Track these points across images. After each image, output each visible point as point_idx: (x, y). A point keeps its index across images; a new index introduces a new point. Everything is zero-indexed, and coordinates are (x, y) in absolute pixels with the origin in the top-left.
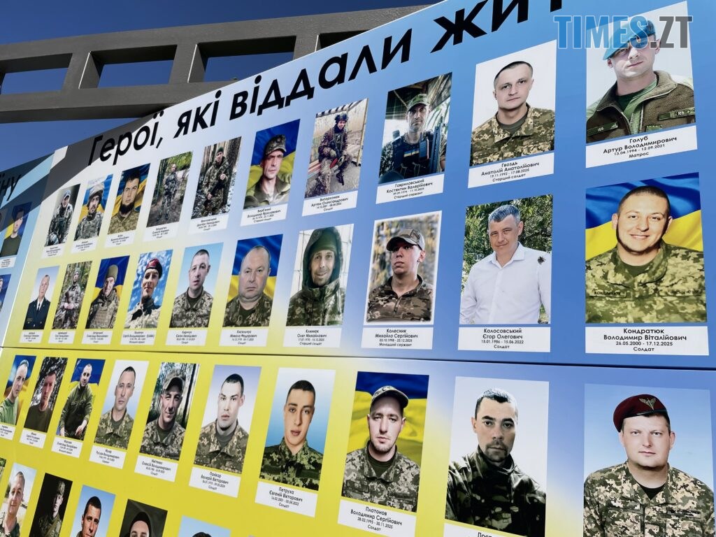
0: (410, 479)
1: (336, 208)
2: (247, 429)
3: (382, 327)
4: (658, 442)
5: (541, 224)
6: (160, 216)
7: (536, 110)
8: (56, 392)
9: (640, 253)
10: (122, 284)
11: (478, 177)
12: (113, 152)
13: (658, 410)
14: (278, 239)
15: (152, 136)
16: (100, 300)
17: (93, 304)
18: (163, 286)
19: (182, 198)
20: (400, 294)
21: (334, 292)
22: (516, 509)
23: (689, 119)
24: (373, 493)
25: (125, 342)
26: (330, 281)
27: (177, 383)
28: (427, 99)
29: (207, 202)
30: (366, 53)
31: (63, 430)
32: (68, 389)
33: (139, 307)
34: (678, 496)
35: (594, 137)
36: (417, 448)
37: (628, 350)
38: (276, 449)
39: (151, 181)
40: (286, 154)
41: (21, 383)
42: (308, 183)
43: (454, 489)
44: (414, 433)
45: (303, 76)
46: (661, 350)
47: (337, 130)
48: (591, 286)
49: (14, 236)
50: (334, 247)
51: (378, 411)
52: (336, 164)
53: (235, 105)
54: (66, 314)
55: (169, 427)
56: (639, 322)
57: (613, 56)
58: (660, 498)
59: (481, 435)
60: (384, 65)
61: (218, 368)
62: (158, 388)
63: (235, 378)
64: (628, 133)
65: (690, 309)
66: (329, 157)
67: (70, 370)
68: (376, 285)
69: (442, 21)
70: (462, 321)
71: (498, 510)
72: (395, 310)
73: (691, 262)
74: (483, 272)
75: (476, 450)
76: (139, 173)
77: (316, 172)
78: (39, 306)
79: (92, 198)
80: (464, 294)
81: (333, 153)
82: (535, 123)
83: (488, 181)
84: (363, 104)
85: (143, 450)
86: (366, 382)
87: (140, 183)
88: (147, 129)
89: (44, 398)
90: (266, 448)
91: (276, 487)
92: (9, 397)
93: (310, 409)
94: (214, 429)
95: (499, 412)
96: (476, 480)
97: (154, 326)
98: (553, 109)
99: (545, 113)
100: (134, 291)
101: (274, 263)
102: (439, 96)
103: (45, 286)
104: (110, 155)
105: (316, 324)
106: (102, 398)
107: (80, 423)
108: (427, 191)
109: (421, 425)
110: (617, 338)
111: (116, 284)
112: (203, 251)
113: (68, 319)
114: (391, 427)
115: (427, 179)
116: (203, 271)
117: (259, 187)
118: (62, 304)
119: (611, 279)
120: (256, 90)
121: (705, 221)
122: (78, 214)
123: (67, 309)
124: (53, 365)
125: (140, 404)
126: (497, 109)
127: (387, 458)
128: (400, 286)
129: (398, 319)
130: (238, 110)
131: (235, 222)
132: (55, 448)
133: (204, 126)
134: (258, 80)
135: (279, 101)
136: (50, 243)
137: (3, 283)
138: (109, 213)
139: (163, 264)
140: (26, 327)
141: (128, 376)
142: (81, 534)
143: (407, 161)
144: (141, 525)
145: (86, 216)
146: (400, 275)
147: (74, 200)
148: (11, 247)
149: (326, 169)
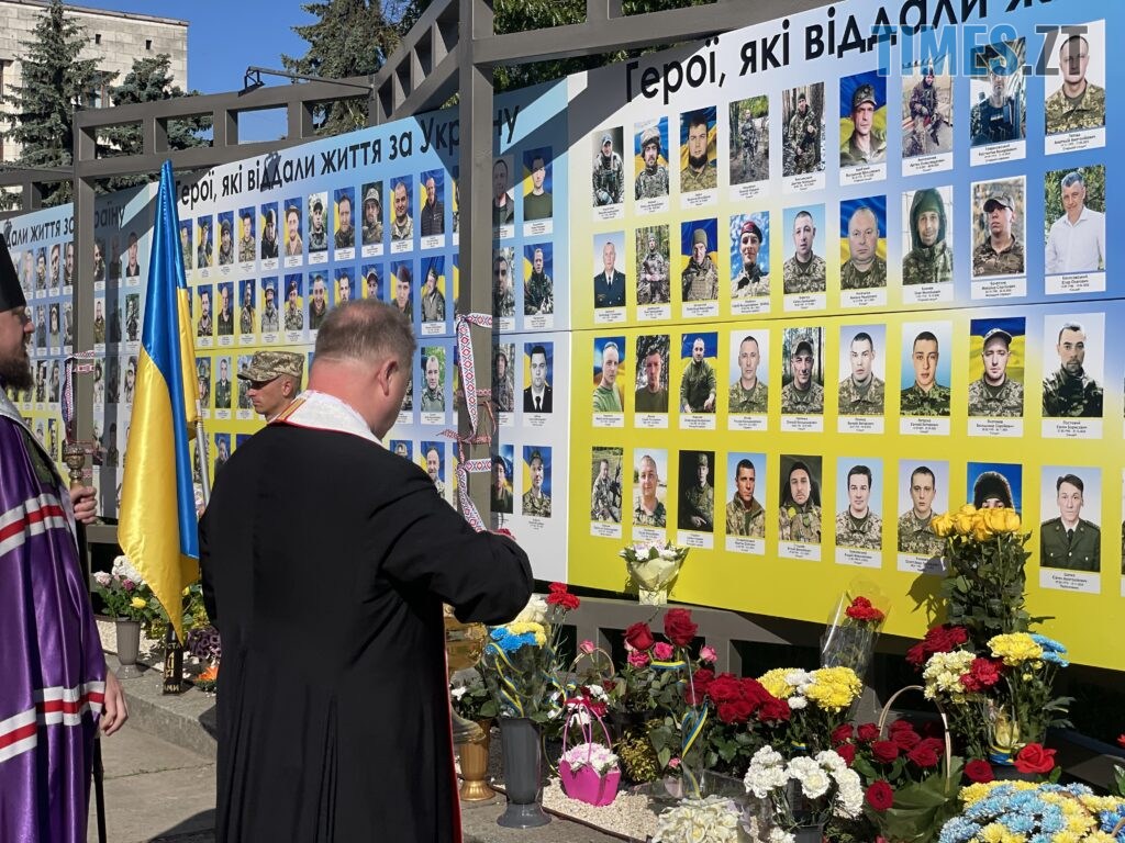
0: (1017, 395)
1: (935, 169)
2: (883, 379)
3: (987, 281)
5: (1098, 189)
6: (745, 173)
7: (1092, 86)
8: (666, 370)
10: (716, 250)
11: (1054, 145)
12: (660, 86)
14: (882, 199)
15: (710, 70)
16: (692, 270)
17: (685, 273)
18: (766, 250)
19: (766, 153)
20: (998, 251)
21: (942, 251)
22: (1086, 402)
24: (992, 409)
25: (736, 312)
26: (938, 241)
27: (805, 347)
29: (797, 158)
31: (687, 407)
32: (679, 367)
33: (744, 274)
36: (1020, 372)
38: (911, 390)
39: (722, 128)
40: (876, 108)
41: (613, 367)
42: (904, 142)
43: (1047, 396)
44: (1017, 362)
45: (882, 16)
47: (926, 85)
49: (539, 192)
50: (937, 208)
51: (990, 349)
52: (929, 122)
53: (810, 42)
54: (652, 287)
55: (806, 387)
59: (1063, 356)
60: (964, 19)
61: (844, 329)
62: (786, 353)
63: (862, 336)
66: (921, 114)
67: (676, 347)
68: (978, 244)
70: (1047, 272)
71: (1075, 404)
72: (996, 265)
74: (1059, 231)
75: (1060, 368)
76: (705, 117)
77: (911, 130)
79: (645, 145)
80: (1048, 249)
81: (925, 110)
82: (1091, 98)
83: (1059, 149)
85: (785, 411)
86: (978, 327)
87: (708, 130)
88: (699, 59)
89: (652, 378)
90: (902, 392)
91: (915, 419)
92: (602, 383)
93: (935, 355)
94: (851, 383)
95: (1073, 337)
96: (1062, 387)
97: (767, 294)
100: (734, 258)
101: (882, 225)
103: (611, 256)
104: (656, 91)
105: (930, 281)
106: (725, 371)
107: (707, 398)
108: (1013, 156)
109: (1023, 355)
111: (708, 250)
112: (805, 213)
113: (656, 292)
114: (1000, 360)
115: (1012, 144)
116: (808, 235)
117: (853, 141)
118: (643, 276)
120: (832, 24)
122: (630, 167)
123: (651, 282)
124: (652, 343)
125: (770, 369)
127: (1000, 383)
128: (998, 243)
129: (999, 273)
130: (814, 48)
131: (833, 181)
132: (684, 425)
133: (776, 64)
134: (832, 12)
135: (859, 43)
136: (601, 203)
137: (543, 253)
138: (675, 166)
139: (761, 227)
140: (598, 304)
141: (750, 345)
142: (738, 494)
143: (995, 125)
144: (799, 474)
145: (643, 169)
146: (997, 235)
147: (619, 147)
148: (539, 207)
149: (920, 128)
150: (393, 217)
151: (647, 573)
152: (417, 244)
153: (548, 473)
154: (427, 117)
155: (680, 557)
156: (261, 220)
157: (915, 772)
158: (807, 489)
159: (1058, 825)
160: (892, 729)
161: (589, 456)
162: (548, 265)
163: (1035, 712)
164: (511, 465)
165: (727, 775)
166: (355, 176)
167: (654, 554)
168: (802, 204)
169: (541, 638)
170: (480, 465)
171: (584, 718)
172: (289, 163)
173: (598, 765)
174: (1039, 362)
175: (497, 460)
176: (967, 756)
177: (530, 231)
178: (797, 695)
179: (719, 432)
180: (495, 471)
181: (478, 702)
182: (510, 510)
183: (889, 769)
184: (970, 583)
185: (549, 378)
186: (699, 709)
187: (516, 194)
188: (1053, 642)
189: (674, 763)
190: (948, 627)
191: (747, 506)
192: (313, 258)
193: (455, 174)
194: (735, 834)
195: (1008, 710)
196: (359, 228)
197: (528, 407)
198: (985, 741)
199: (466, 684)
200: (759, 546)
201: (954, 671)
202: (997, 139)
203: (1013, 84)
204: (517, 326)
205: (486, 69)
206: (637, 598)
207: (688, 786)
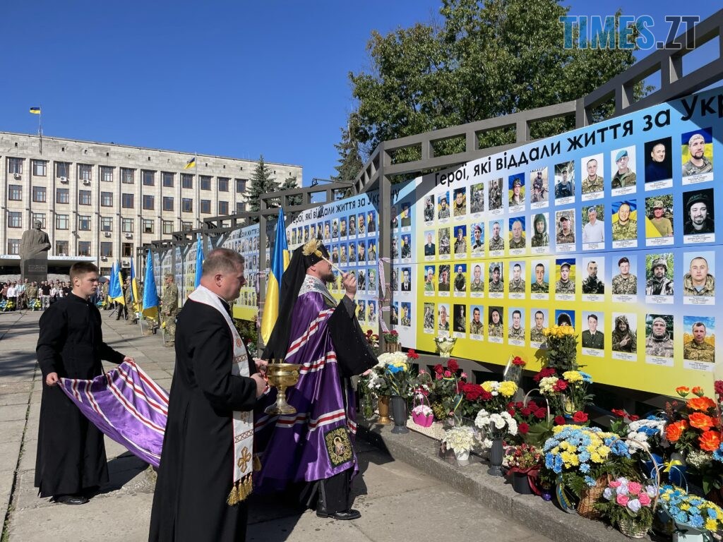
0: (573, 286)
1: (542, 207)
2: (524, 280)
6: (476, 209)
7: (599, 177)
8: (449, 277)
9: (624, 221)
11: (585, 198)
12: (446, 180)
13: (627, 261)
14: (524, 218)
15: (464, 174)
16: (458, 242)
17: (455, 244)
18: (483, 235)
20: (565, 235)
21: (545, 235)
22: (598, 288)
23: (635, 183)
24: (564, 291)
25: (473, 257)
26: (544, 232)
27: (497, 269)
28: (568, 169)
29: (494, 204)
30: (545, 148)
31: (456, 289)
32: (454, 276)
33: (475, 244)
34: (630, 280)
35: (614, 187)
36: (574, 278)
37: (622, 247)
38: (535, 284)
39: (468, 194)
40: (521, 186)
41: (431, 275)
43: (584, 286)
45: (523, 154)
46: (628, 246)
47: (539, 178)
48: (614, 230)
49: (406, 217)
50: (543, 220)
51: (563, 270)
53: (498, 164)
54: (444, 249)
55: (497, 283)
56: (624, 240)
57: (618, 161)
58: (627, 280)
59: (590, 272)
60: (552, 155)
61: (511, 263)
62: (490, 271)
63: (517, 265)
64: (621, 186)
65: (634, 236)
66: (537, 188)
67: (452, 269)
68: (558, 233)
69: (569, 140)
70: (583, 242)
71: (594, 289)
72: (565, 240)
73: (634, 223)
74: (587, 228)
75: (588, 276)
76: (462, 191)
78: (430, 245)
79: (442, 200)
80: (583, 234)
81: (539, 186)
82: (599, 181)
83: (587, 199)
84: (547, 168)
85: (490, 291)
86: (559, 262)
87: (463, 195)
88: (460, 171)
89: (444, 279)
90: (531, 284)
92: (427, 281)
93: (543, 271)
94: (513, 281)
95: (593, 265)
96: (589, 283)
97: (483, 250)
99: (601, 178)
100: (472, 239)
102: (571, 168)
103: (430, 238)
104: (445, 182)
105: (541, 246)
106: (469, 277)
107: (463, 286)
108: (570, 202)
109: (575, 272)
111: (463, 236)
112: (496, 223)
113: (446, 250)
114: (567, 273)
115: (570, 198)
116: (498, 230)
117: (513, 198)
118: (441, 245)
119: (618, 229)
120: (505, 158)
121: (638, 213)
122: (437, 208)
123: (444, 247)
125: (485, 277)
126: (588, 175)
127: (566, 281)
128: (565, 233)
129: (566, 243)
130: (499, 166)
131: (506, 211)
132: (455, 296)
133: (486, 172)
134: (505, 154)
135: (515, 164)
136: (427, 220)
137: (407, 238)
138: (452, 207)
139: (481, 228)
140: (426, 254)
141: (477, 269)
142: (474, 320)
143: (563, 191)
144: (495, 313)
145: (441, 209)
146: (565, 229)
147: (433, 201)
148: (406, 222)
149: (537, 193)
150: (359, 226)
151: (443, 346)
152: (367, 235)
153: (409, 311)
154: (370, 193)
155: (454, 341)
156: (317, 228)
157: (536, 420)
158: (498, 318)
159: (588, 443)
160: (529, 404)
161: (423, 306)
162: (409, 241)
163: (580, 400)
164: (397, 309)
165: (469, 419)
166: (347, 213)
167: (445, 340)
168: (496, 219)
169: (405, 368)
170: (387, 308)
171: (421, 396)
172: (326, 209)
173: (425, 413)
174: (580, 274)
175: (392, 307)
176: (555, 415)
177: (404, 230)
178: (495, 391)
179: (467, 298)
180: (392, 311)
181: (385, 390)
182: (397, 324)
183: (527, 418)
184: (556, 353)
185: (410, 279)
186: (460, 395)
187: (399, 218)
188: (586, 374)
189: (451, 414)
190: (548, 368)
191: (477, 324)
192: (334, 240)
193: (378, 212)
194: (472, 440)
195: (570, 398)
196: (348, 230)
197: (403, 289)
198: (562, 409)
199: (381, 384)
200: (481, 338)
201: (551, 384)
202: (564, 196)
203: (570, 177)
204: (399, 262)
205: (388, 176)
206: (439, 355)
207: (456, 421)
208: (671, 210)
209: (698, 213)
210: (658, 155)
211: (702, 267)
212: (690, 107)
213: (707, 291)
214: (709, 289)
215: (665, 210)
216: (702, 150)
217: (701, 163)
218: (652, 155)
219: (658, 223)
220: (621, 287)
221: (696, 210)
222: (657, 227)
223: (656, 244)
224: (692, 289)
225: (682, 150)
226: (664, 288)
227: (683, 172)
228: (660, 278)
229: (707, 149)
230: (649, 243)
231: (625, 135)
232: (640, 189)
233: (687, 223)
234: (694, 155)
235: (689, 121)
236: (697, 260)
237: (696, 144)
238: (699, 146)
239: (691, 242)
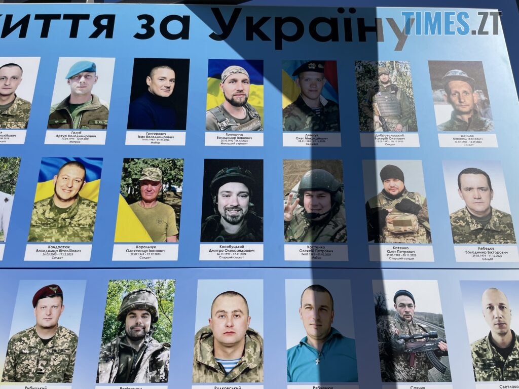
4: (55, 312)
5: (11, 176)
7: (20, 99)
9: (66, 201)
13: (59, 293)
23: (104, 127)
34: (59, 342)
35: (52, 126)
37: (49, 258)
46: (67, 258)
48: (35, 218)
56: (57, 242)
57: (71, 78)
58: (50, 344)
64: (71, 127)
65: (86, 234)
73: (90, 208)
82: (18, 108)
98: (31, 102)
99: (25, 103)
110: (44, 251)
119: (47, 215)
121: (102, 186)
208: (179, 190)
209: (232, 201)
210: (160, 83)
211: (236, 315)
212: (227, 22)
213: (247, 371)
214: (252, 366)
215: (165, 187)
216: (245, 92)
217: (241, 114)
218: (148, 82)
219: (146, 212)
220: (31, 363)
221: (228, 195)
222: (144, 221)
223: (136, 258)
224: (212, 365)
225: (209, 85)
226: (145, 365)
227: (207, 123)
228: (137, 340)
229: (254, 93)
230: (120, 254)
231: (95, 35)
232: (115, 140)
233: (209, 218)
234: (230, 98)
235: (223, 42)
236: (227, 298)
237: (235, 81)
238: (239, 86)
239: (214, 257)
